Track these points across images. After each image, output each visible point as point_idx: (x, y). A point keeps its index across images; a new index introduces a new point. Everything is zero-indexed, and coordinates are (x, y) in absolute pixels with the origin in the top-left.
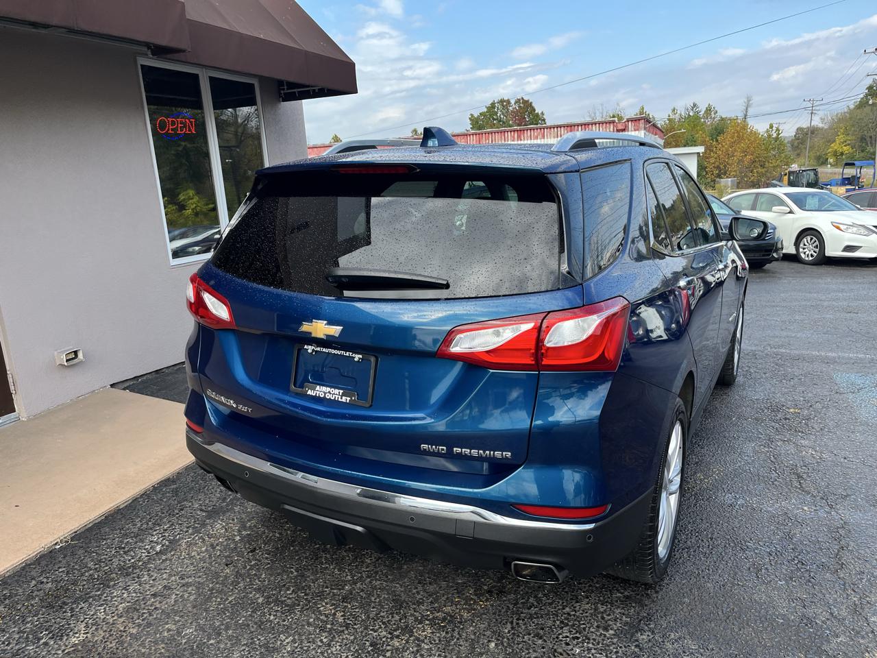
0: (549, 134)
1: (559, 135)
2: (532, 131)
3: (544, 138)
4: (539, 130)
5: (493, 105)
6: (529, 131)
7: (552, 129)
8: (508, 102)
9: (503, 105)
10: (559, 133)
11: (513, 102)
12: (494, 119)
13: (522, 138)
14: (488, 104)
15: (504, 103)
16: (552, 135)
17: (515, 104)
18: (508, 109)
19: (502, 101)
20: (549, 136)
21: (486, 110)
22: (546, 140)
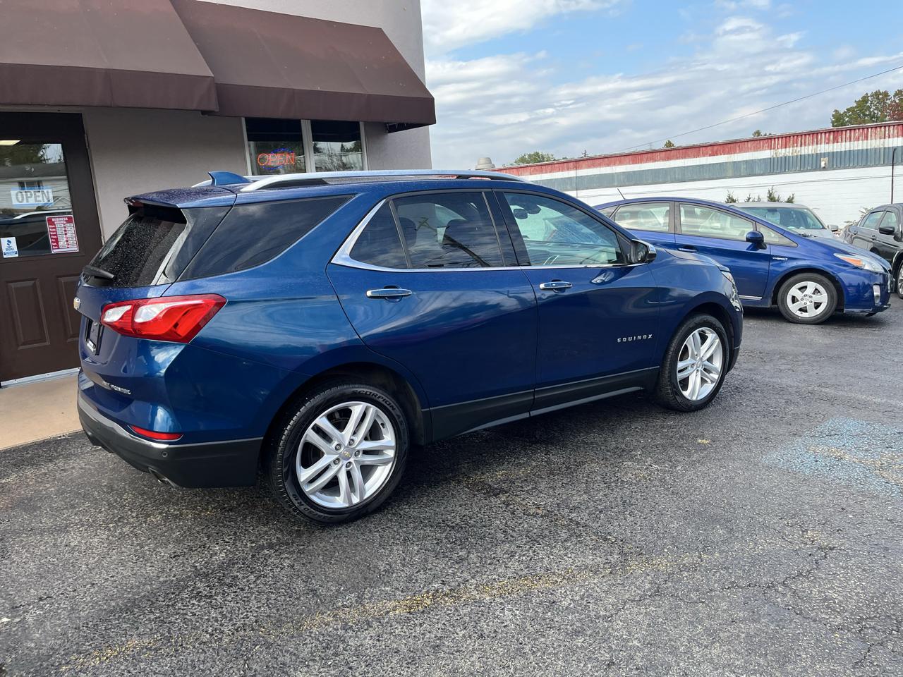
0: (873, 135)
1: (887, 135)
2: (853, 131)
3: (867, 140)
4: (861, 131)
5: (865, 99)
6: (848, 131)
7: (878, 129)
8: (886, 94)
9: (878, 98)
10: (887, 132)
11: (891, 94)
12: (865, 115)
13: (840, 140)
14: (859, 98)
15: (881, 96)
16: (878, 136)
17: (894, 96)
18: (885, 103)
19: (877, 94)
20: (873, 137)
21: (855, 105)
22: (869, 141)
